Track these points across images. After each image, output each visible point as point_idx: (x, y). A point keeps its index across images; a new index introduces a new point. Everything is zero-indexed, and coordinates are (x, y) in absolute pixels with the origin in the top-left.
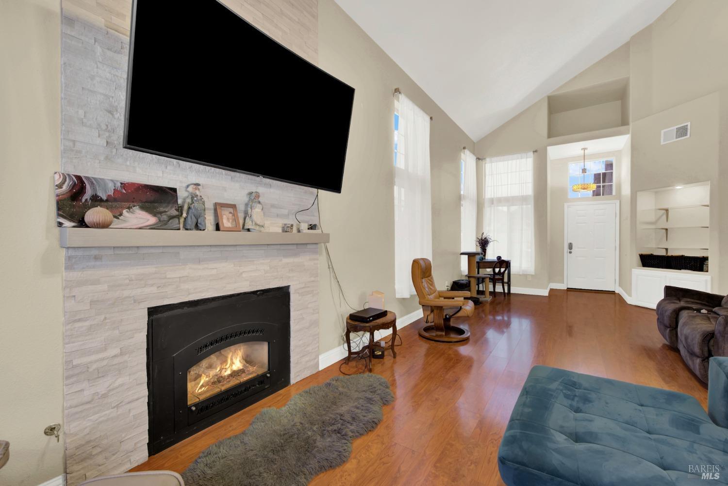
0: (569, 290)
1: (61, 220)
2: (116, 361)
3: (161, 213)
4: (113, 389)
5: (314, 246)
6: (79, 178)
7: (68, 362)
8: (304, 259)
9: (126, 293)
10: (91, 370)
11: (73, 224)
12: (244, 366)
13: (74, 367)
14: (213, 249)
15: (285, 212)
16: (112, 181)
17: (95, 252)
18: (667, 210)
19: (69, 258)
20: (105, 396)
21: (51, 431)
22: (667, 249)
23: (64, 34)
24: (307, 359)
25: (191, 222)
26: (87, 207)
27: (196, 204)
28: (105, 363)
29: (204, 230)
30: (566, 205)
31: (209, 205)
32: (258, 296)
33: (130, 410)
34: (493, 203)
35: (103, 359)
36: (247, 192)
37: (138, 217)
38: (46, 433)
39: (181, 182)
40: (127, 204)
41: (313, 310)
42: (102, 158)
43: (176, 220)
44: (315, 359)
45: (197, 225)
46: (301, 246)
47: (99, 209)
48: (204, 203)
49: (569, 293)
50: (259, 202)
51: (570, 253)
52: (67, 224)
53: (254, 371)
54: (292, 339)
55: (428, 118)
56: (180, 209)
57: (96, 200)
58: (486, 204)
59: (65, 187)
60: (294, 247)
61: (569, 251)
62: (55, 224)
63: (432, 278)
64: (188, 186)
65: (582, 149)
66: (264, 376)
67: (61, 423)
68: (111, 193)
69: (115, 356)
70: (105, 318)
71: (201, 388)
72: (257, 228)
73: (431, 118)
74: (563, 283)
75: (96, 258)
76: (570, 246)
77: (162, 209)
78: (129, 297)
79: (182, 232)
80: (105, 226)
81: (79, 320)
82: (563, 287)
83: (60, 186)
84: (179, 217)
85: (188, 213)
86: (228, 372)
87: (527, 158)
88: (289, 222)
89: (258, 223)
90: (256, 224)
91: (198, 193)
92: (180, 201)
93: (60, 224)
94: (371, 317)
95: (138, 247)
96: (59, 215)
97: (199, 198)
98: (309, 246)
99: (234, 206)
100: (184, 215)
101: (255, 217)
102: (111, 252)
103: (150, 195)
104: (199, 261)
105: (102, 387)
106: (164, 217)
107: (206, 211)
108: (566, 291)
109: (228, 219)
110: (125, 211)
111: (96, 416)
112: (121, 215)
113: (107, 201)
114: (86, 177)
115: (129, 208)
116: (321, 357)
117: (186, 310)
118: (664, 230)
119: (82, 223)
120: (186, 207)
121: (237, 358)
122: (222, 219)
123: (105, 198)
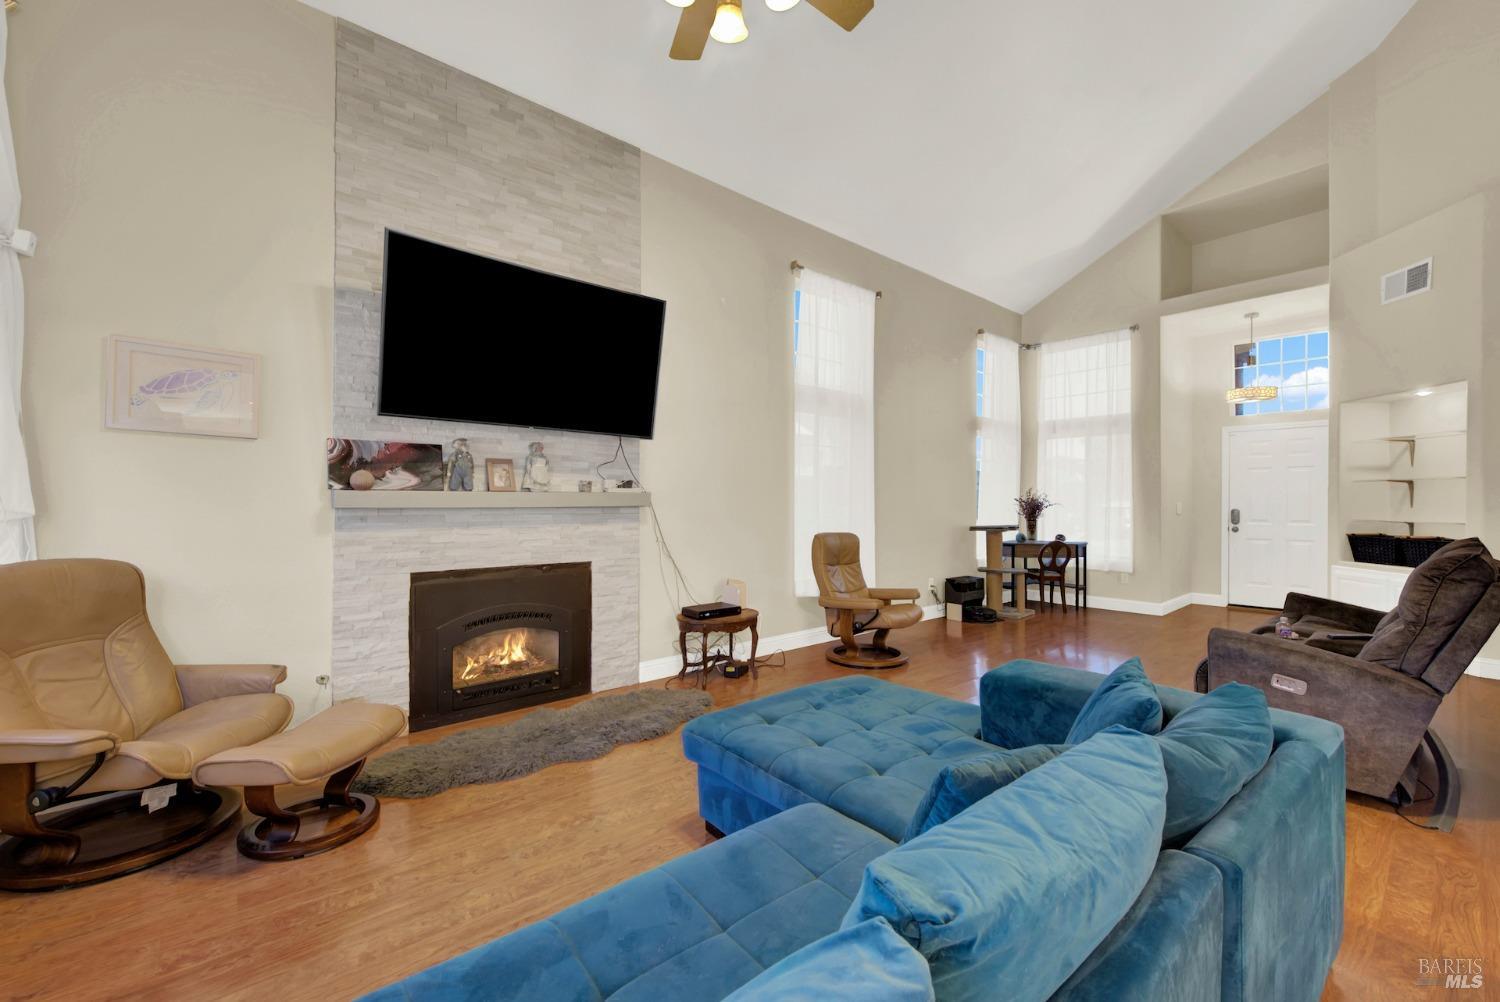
0: (1232, 607)
1: (332, 483)
2: (378, 624)
3: (423, 473)
4: (375, 652)
5: (633, 510)
6: (347, 442)
7: (336, 618)
8: (616, 529)
9: (389, 556)
10: (355, 629)
11: (341, 486)
12: (528, 658)
13: (341, 623)
14: (484, 512)
15: (585, 465)
16: (377, 442)
17: (360, 514)
18: (1412, 442)
19: (338, 519)
20: (367, 657)
21: (322, 680)
22: (1411, 525)
23: (337, 308)
24: (618, 663)
25: (456, 480)
26: (353, 469)
27: (460, 462)
28: (368, 624)
29: (471, 490)
30: (1225, 431)
31: (479, 461)
32: (544, 571)
33: (391, 678)
34: (1054, 431)
35: (367, 620)
36: (528, 443)
37: (401, 478)
38: (317, 681)
39: (447, 437)
40: (390, 465)
41: (629, 598)
42: (368, 420)
43: (440, 480)
44: (631, 665)
45: (463, 483)
46: (609, 511)
47: (362, 472)
48: (471, 461)
49: (1232, 613)
50: (542, 456)
51: (1235, 530)
52: (337, 486)
53: (539, 666)
54: (593, 633)
55: (871, 297)
56: (444, 467)
57: (362, 464)
58: (1041, 434)
59: (335, 452)
60: (599, 511)
61: (1232, 526)
62: (327, 487)
63: (859, 566)
64: (454, 442)
65: (1247, 316)
66: (551, 673)
67: (329, 674)
68: (375, 455)
69: (378, 619)
70: (369, 580)
71: (469, 673)
72: (538, 487)
73: (878, 294)
74: (1220, 593)
75: (362, 519)
76: (1235, 517)
77: (424, 469)
78: (391, 560)
79: (446, 493)
80: (366, 488)
81: (347, 579)
82: (1220, 601)
83: (331, 451)
84: (443, 476)
85: (452, 472)
86: (505, 662)
87: (1118, 340)
88: (586, 478)
89: (539, 480)
90: (535, 483)
91: (464, 449)
92: (445, 459)
93: (330, 487)
94: (707, 612)
95: (401, 509)
96: (330, 479)
97: (464, 454)
98: (622, 510)
99: (509, 462)
100: (449, 474)
101: (534, 474)
102: (376, 514)
103: (413, 453)
104: (468, 525)
105: (365, 647)
106: (427, 477)
107: (476, 470)
108: (1226, 611)
109: (501, 477)
110: (387, 473)
111: (360, 675)
112: (384, 476)
113: (371, 462)
114: (354, 441)
115: (392, 469)
116: (641, 665)
117: (452, 580)
118: (1406, 485)
119: (348, 486)
120: (450, 465)
121: (517, 645)
122: (493, 478)
123: (369, 460)
